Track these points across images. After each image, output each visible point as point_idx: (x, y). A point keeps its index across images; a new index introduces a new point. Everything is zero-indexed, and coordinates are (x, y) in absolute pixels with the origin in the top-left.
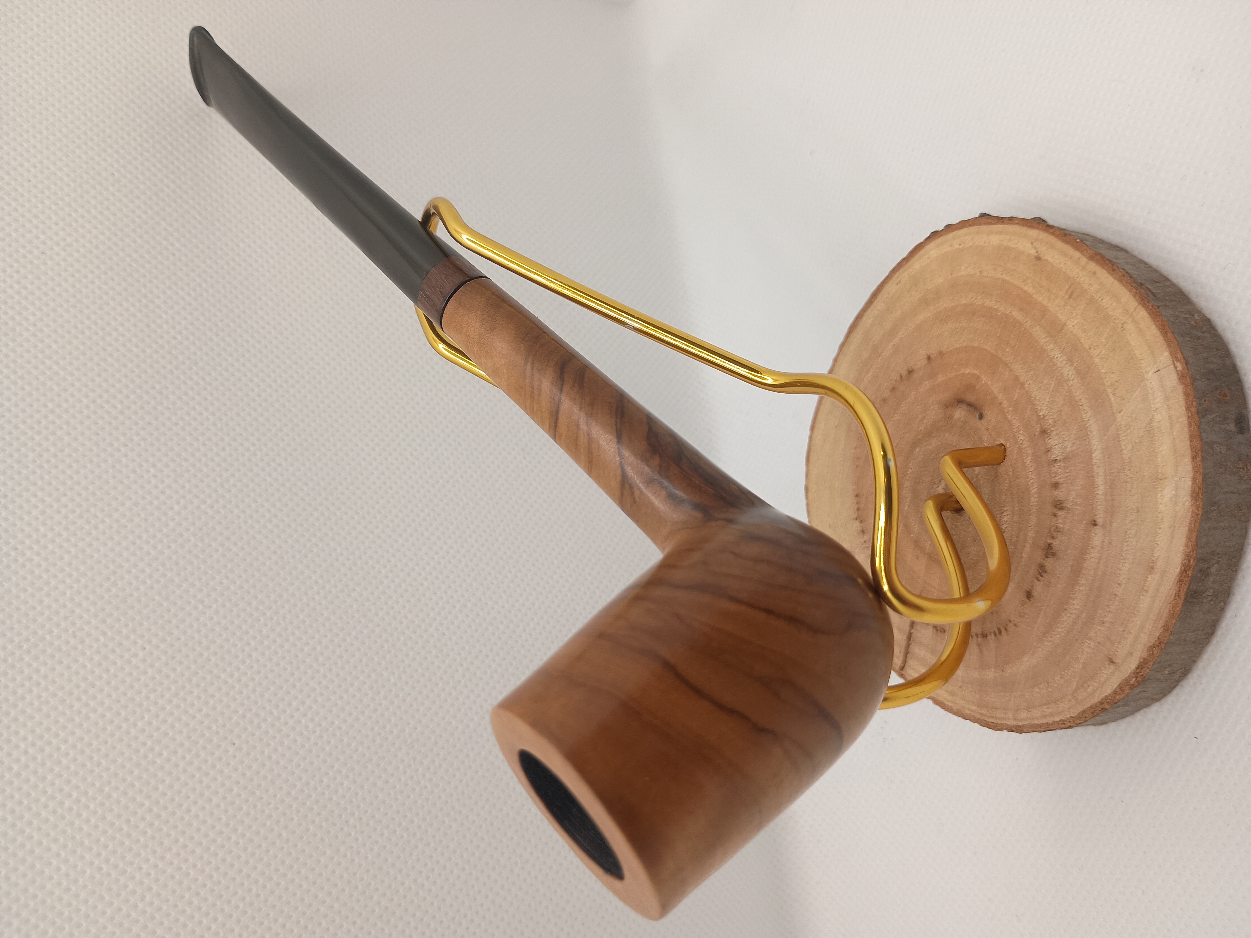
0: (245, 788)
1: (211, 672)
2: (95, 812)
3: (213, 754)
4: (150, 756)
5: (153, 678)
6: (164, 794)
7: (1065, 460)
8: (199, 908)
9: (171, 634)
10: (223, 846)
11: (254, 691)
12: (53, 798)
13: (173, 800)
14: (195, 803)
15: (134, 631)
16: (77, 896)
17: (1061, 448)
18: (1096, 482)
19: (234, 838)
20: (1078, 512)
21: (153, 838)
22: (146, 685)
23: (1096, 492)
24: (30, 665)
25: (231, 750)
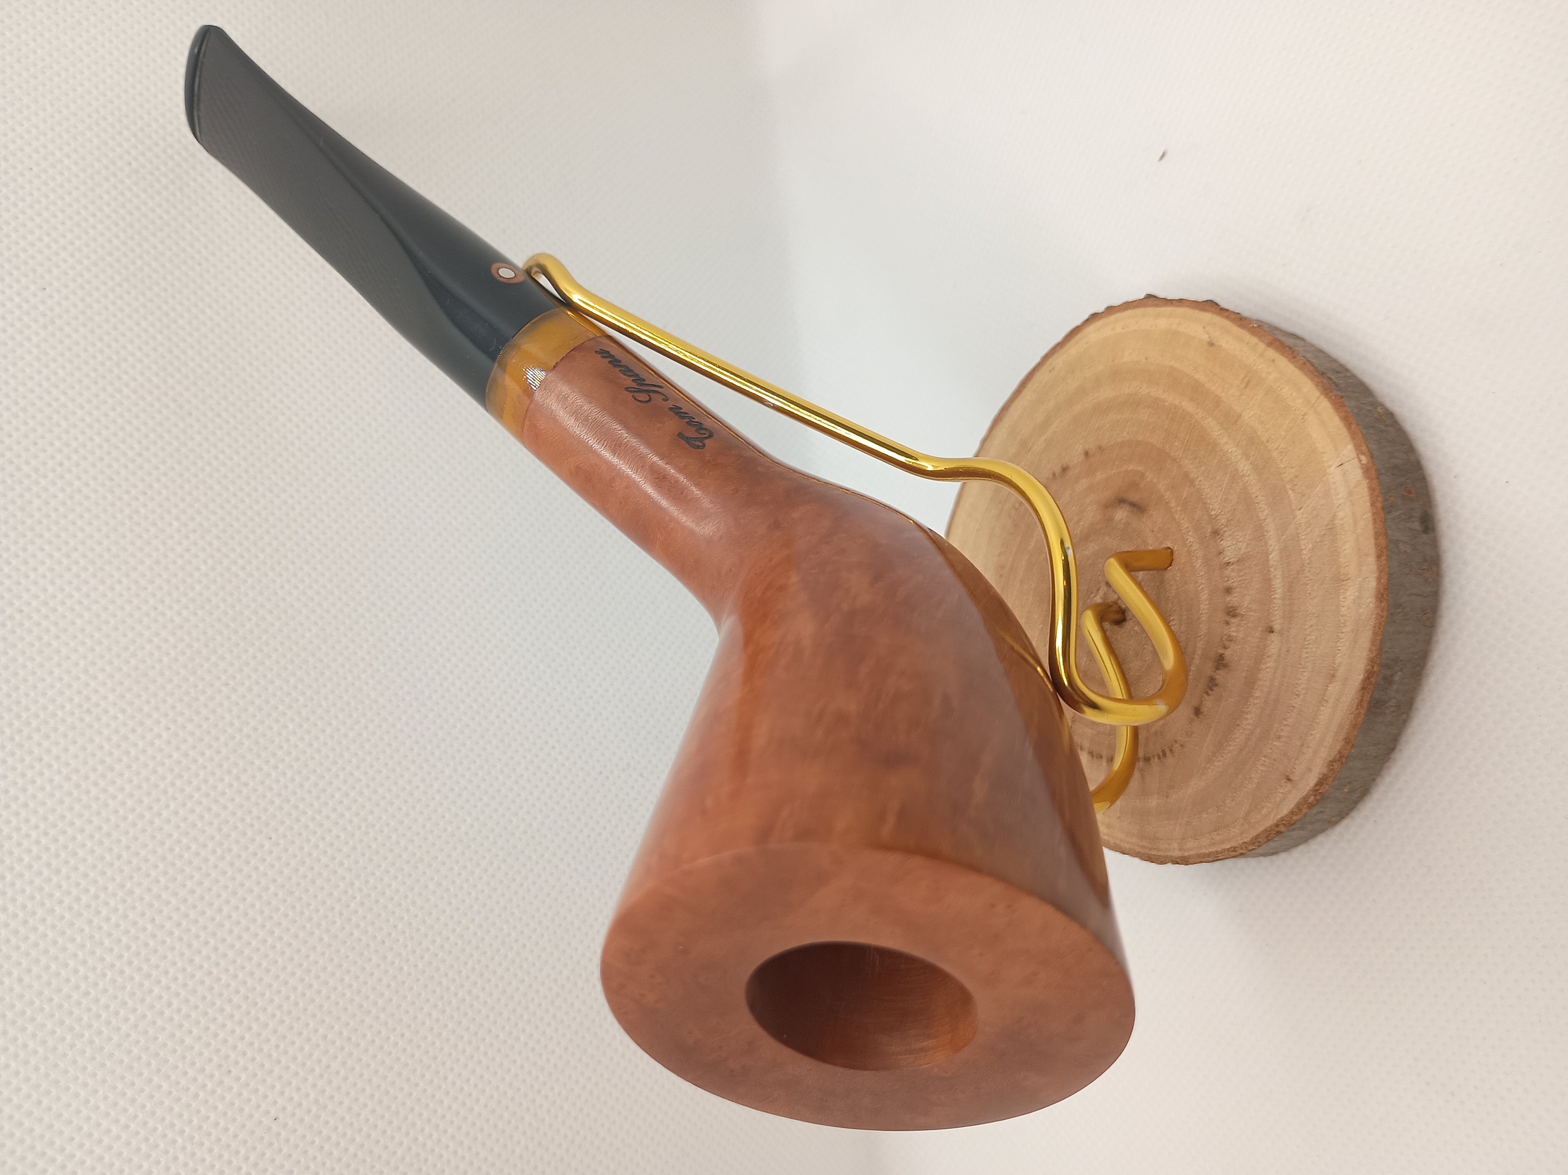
0: (283, 886)
1: (243, 757)
2: (116, 910)
3: (247, 848)
4: (177, 850)
5: (179, 762)
6: (193, 892)
7: (1239, 562)
8: (232, 1016)
9: (198, 713)
10: (258, 950)
11: (293, 780)
12: (69, 893)
13: (202, 898)
14: (228, 902)
15: (157, 709)
16: (97, 1000)
17: (1235, 549)
18: (1274, 585)
19: (270, 941)
20: (1252, 618)
21: (181, 939)
22: (172, 770)
23: (1272, 597)
24: (39, 745)
25: (267, 846)
